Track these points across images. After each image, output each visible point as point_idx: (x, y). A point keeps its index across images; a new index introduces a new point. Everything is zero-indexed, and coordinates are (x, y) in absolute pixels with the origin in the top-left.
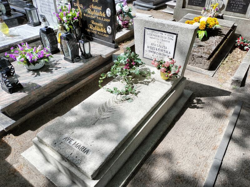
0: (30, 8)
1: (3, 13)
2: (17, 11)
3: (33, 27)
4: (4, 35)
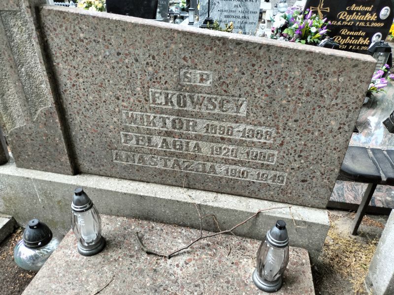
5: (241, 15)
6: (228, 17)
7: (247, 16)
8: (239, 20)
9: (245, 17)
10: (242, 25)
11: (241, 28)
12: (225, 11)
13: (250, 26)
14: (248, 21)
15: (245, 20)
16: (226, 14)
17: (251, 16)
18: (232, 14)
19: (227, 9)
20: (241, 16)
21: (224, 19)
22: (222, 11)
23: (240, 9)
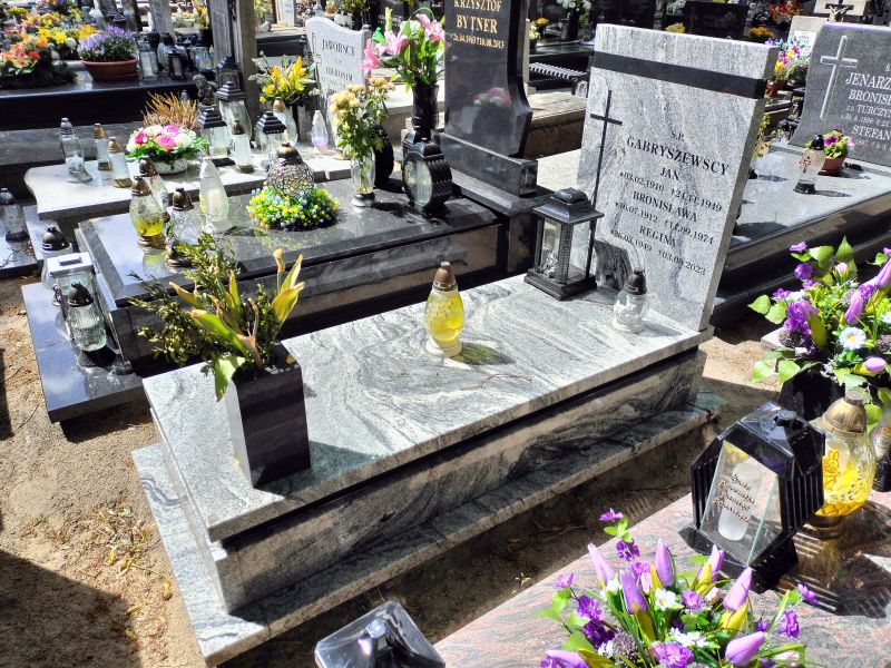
0: (572, 212)
1: (412, 203)
2: (464, 197)
3: (557, 304)
4: (432, 347)
5: (676, 203)
6: (642, 198)
7: (691, 209)
8: (670, 217)
9: (685, 214)
10: (676, 235)
11: (671, 241)
12: (637, 179)
13: (696, 242)
14: (692, 226)
15: (685, 222)
16: (638, 188)
17: (704, 214)
18: (655, 194)
19: (641, 174)
20: (675, 207)
21: (632, 203)
22: (629, 177)
23: (675, 184)
